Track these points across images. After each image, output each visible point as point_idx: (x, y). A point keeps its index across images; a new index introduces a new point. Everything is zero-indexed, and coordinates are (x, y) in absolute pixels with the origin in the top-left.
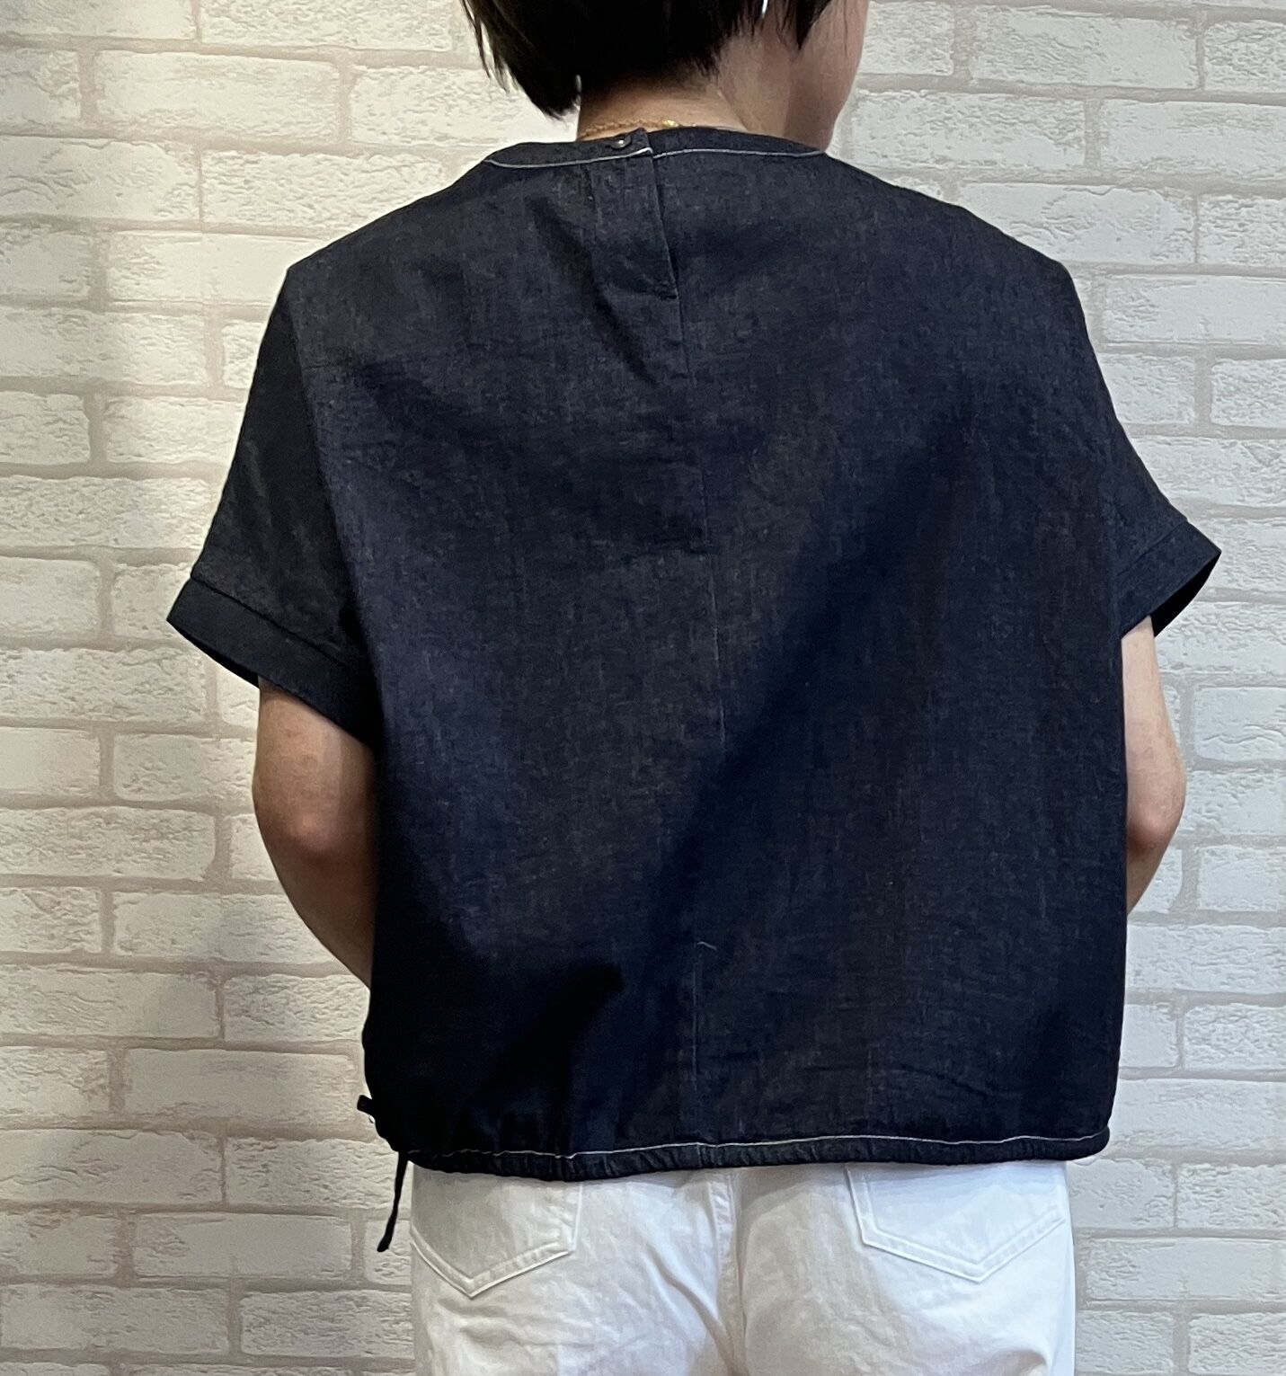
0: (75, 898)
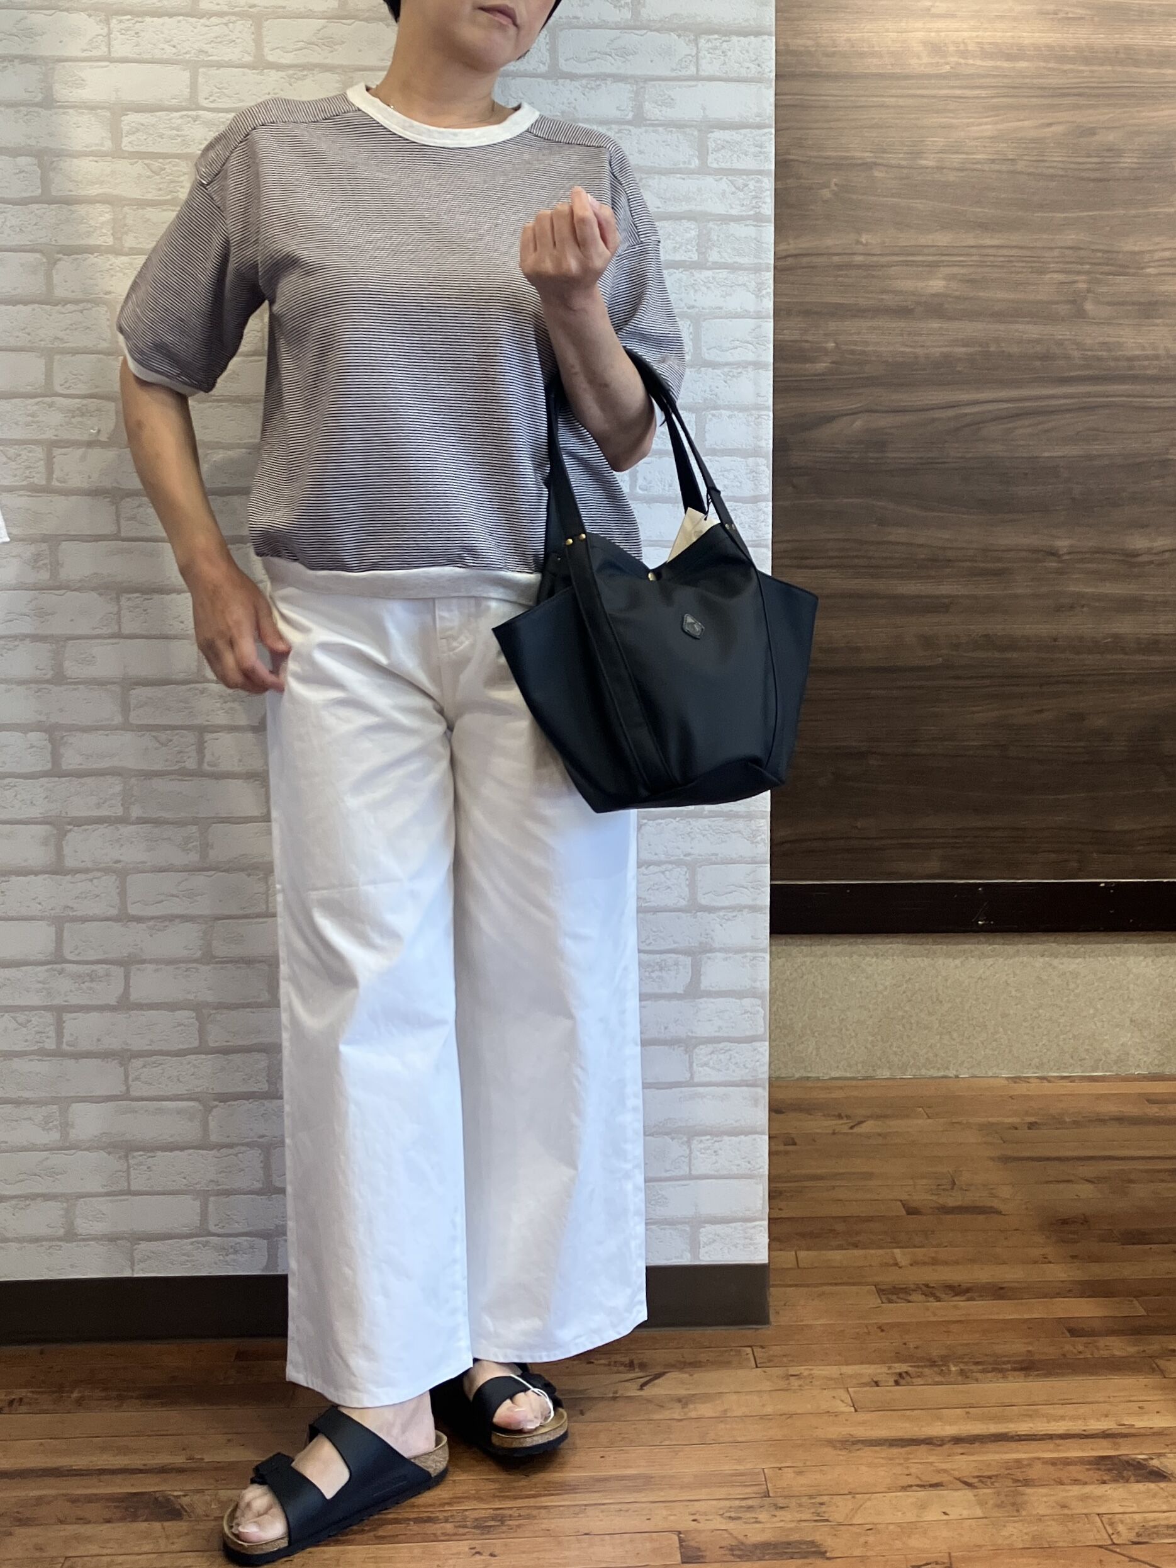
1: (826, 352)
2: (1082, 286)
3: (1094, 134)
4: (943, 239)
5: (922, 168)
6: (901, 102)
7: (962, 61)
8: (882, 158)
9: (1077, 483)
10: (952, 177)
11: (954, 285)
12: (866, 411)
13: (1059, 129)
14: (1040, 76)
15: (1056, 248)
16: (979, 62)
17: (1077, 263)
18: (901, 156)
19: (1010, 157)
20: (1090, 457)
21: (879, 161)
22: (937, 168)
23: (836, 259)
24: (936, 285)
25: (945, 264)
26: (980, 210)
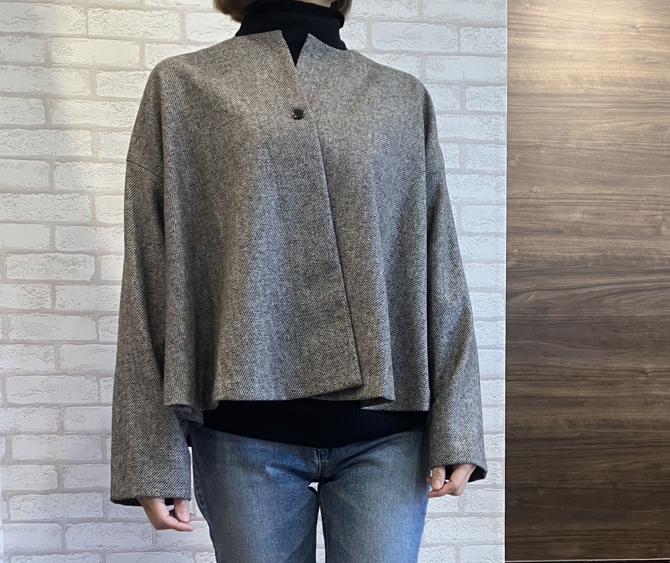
0: (41, 288)
1: (513, 254)
2: (660, 217)
3: (666, 130)
4: (580, 190)
5: (568, 148)
6: (556, 110)
7: (590, 86)
8: (544, 142)
9: (656, 332)
10: (586, 154)
11: (586, 216)
12: (536, 290)
13: (646, 127)
14: (636, 96)
15: (644, 195)
16: (600, 88)
17: (656, 204)
18: (556, 141)
19: (619, 143)
20: (663, 317)
21: (543, 144)
22: (577, 148)
23: (518, 201)
24: (577, 216)
25: (582, 204)
26: (601, 173)
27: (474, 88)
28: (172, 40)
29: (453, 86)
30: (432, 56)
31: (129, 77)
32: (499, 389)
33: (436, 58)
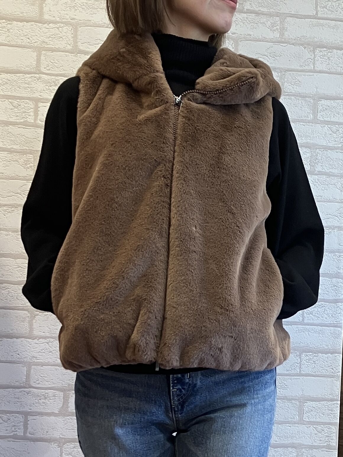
27: (326, 101)
28: (64, 49)
29: (307, 99)
30: (290, 72)
31: (26, 79)
32: (336, 362)
33: (293, 74)
